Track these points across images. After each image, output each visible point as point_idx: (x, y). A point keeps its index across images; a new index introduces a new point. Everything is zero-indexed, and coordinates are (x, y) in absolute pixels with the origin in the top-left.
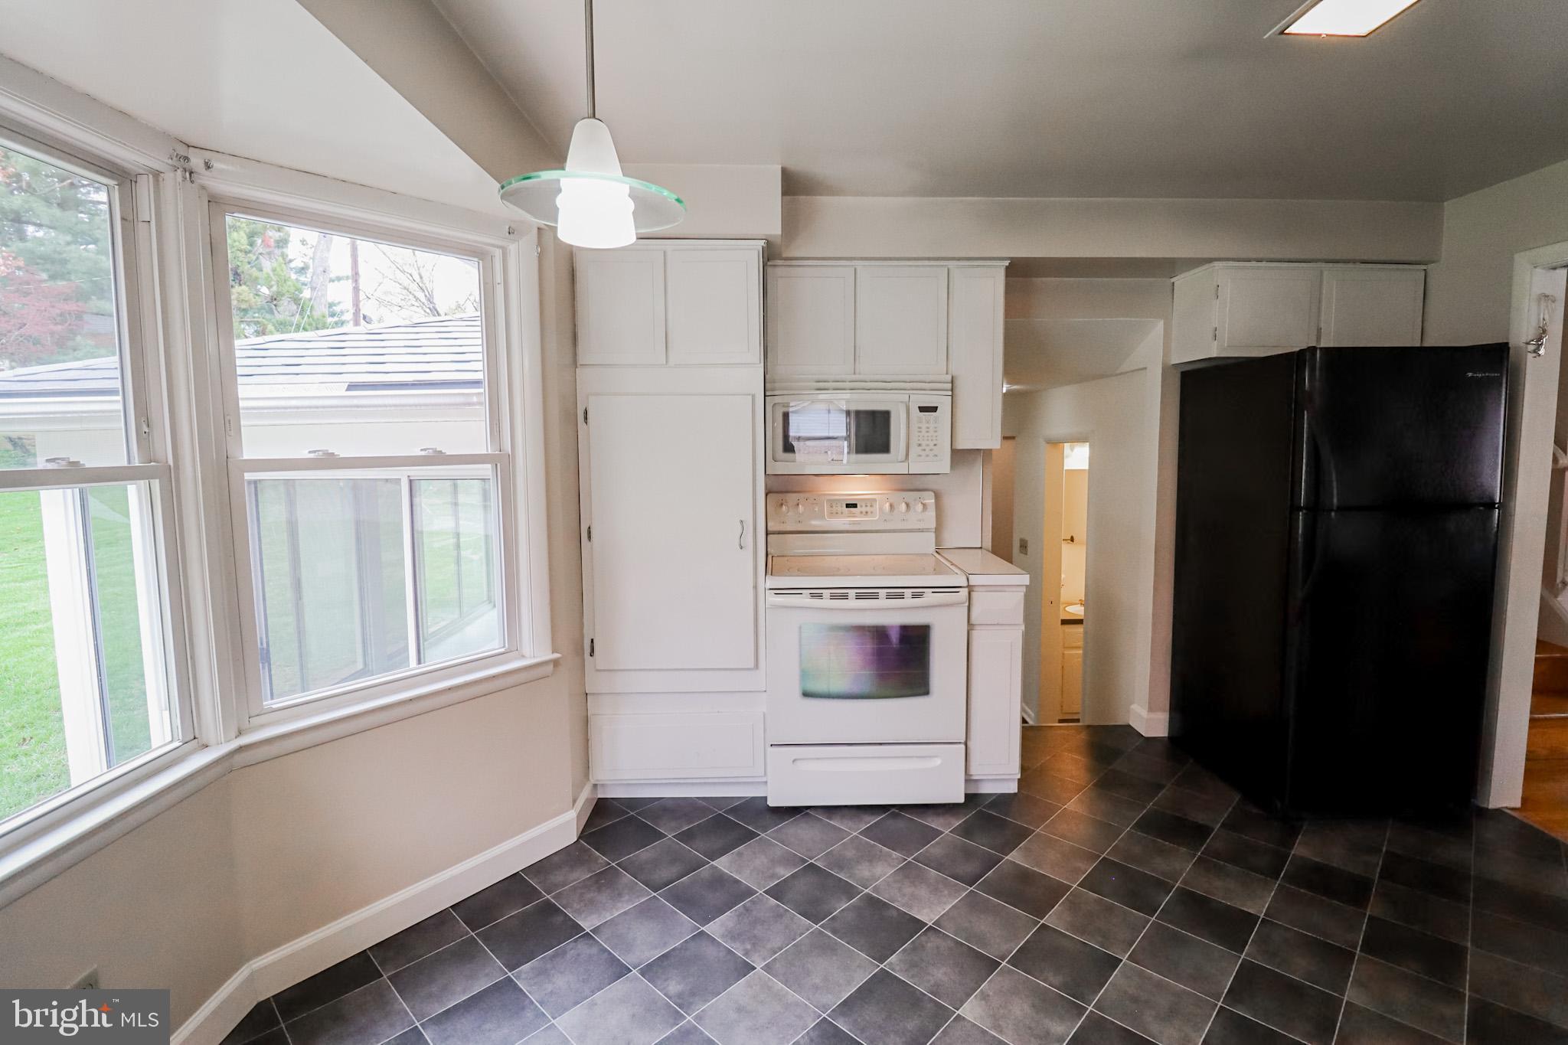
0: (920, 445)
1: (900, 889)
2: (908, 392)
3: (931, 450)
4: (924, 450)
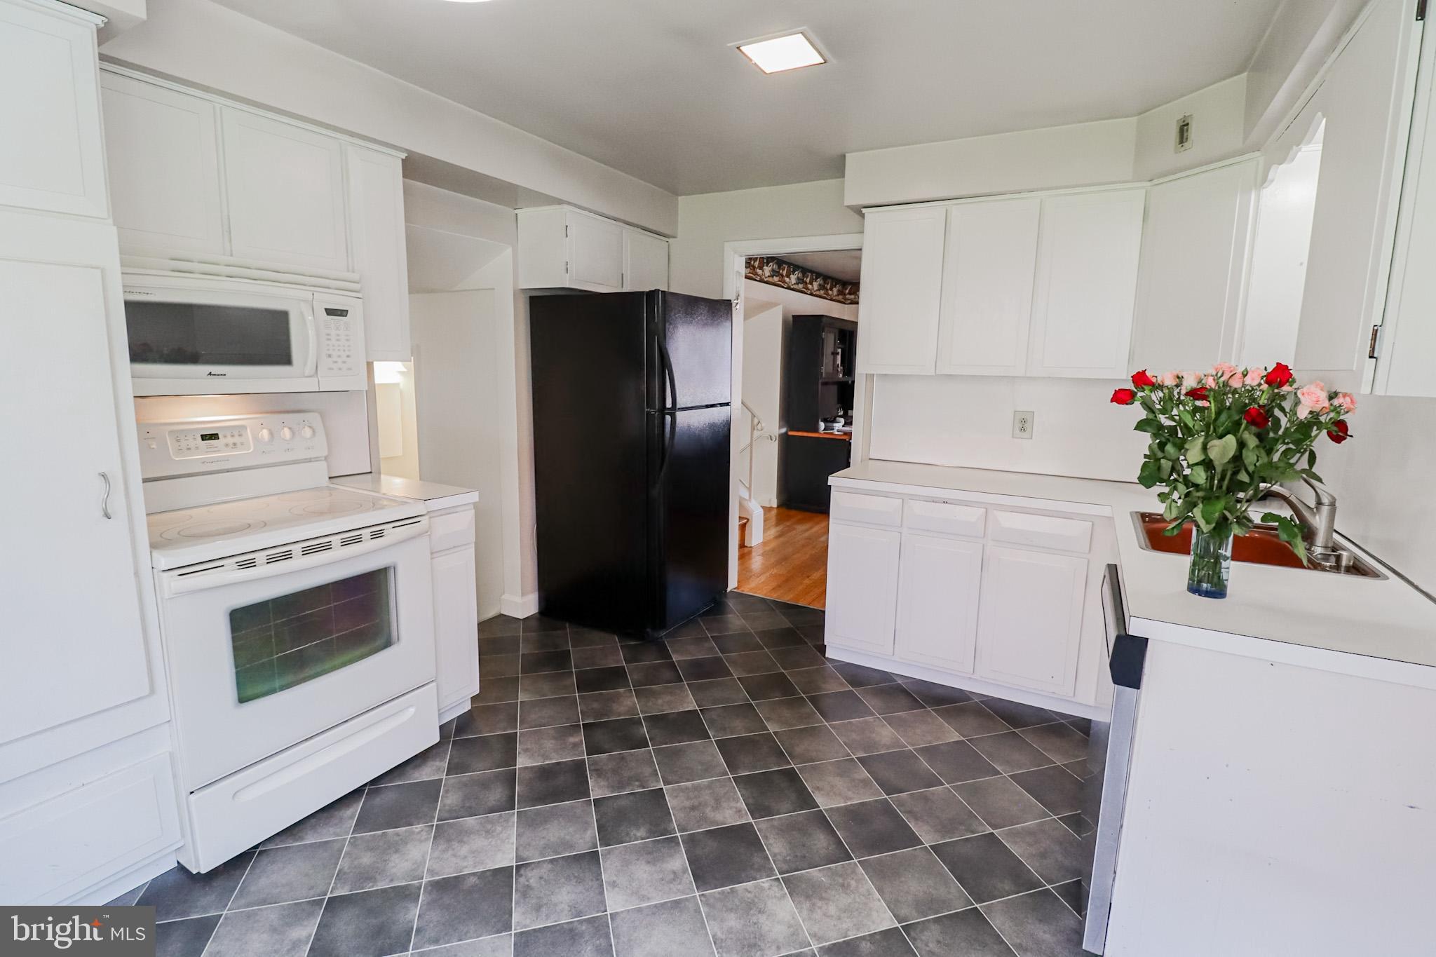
0: (330, 356)
1: (455, 856)
2: (312, 288)
3: (344, 362)
4: (336, 362)
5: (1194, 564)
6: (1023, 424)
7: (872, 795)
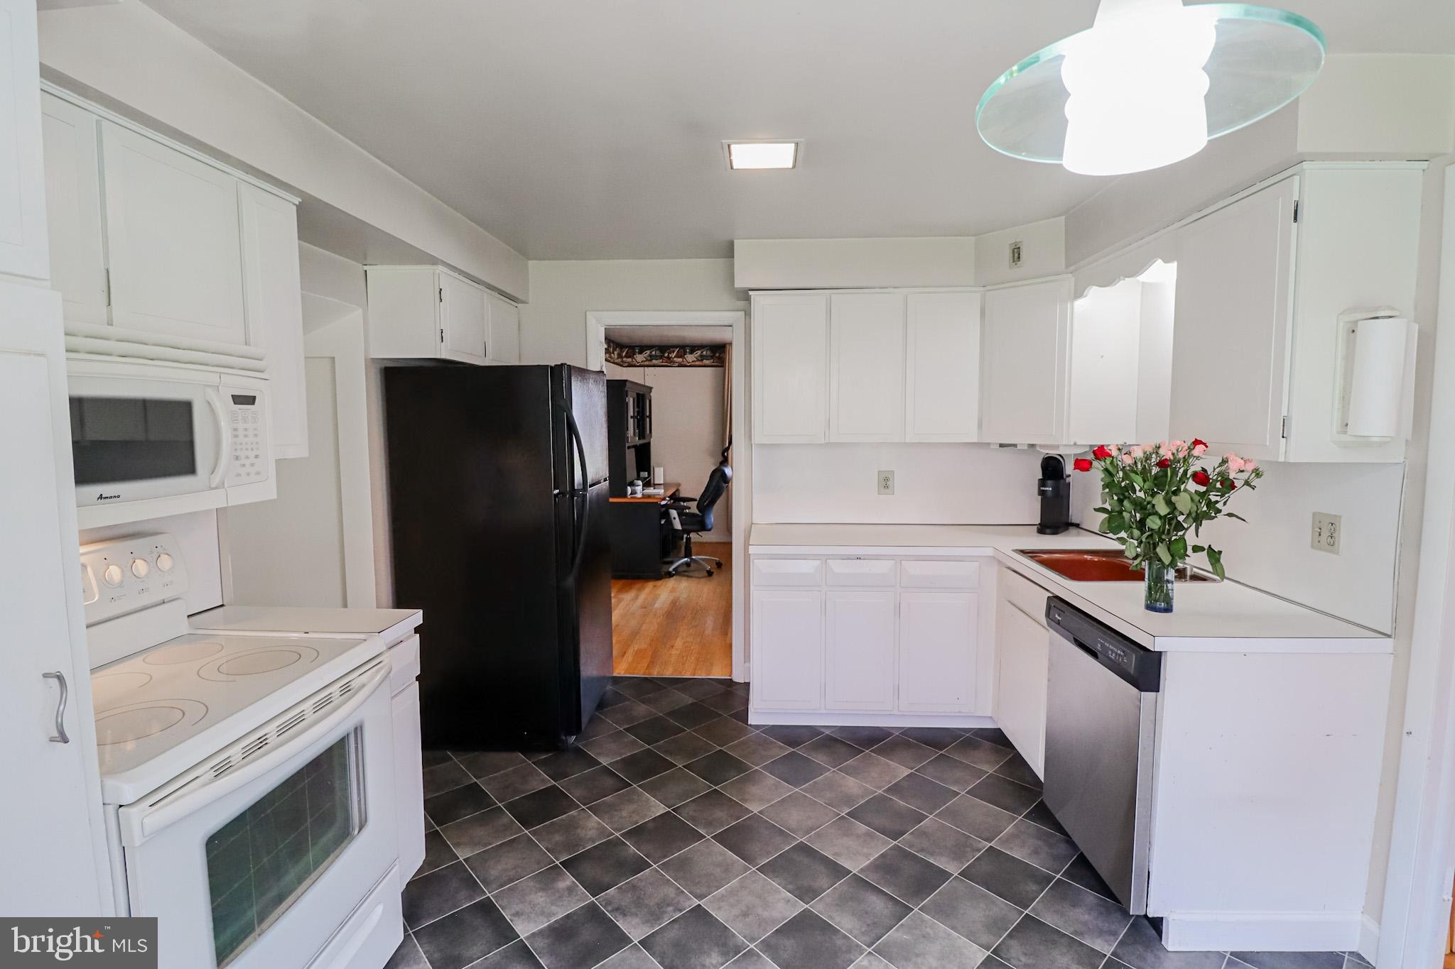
0: (237, 458)
3: (252, 465)
4: (244, 465)
5: (1150, 588)
6: (885, 482)
7: (882, 846)
